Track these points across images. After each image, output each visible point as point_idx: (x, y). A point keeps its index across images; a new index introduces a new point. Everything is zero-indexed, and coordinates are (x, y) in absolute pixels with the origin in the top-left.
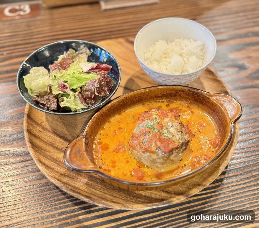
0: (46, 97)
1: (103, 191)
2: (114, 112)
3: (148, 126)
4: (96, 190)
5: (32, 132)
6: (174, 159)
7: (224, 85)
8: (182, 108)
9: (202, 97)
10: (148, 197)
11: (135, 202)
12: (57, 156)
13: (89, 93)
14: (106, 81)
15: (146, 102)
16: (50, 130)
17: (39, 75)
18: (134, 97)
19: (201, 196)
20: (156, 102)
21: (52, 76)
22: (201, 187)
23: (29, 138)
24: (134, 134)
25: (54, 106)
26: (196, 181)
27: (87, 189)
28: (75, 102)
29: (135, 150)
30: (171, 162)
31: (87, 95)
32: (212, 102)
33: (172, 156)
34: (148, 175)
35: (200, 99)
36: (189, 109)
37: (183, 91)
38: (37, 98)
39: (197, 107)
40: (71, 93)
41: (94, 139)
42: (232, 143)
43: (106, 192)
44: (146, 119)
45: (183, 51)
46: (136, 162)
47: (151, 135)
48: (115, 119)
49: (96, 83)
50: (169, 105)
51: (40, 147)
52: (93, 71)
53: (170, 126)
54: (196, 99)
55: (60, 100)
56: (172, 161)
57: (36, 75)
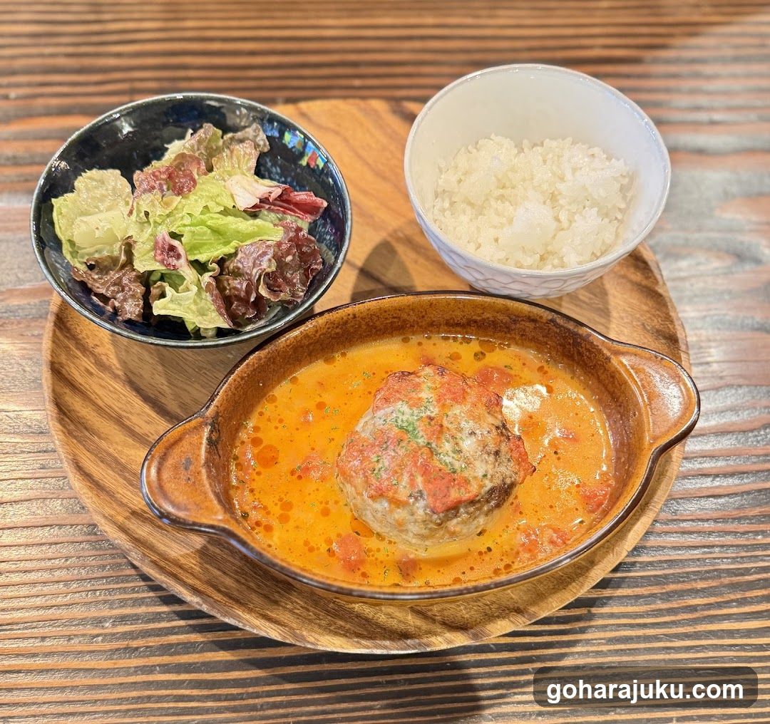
0: (113, 275)
1: (243, 581)
2: (311, 352)
3: (399, 421)
4: (225, 573)
5: (64, 372)
6: (458, 529)
7: (672, 314)
8: (523, 371)
9: (588, 350)
10: (367, 620)
11: (327, 628)
12: (128, 456)
13: (242, 285)
14: (302, 253)
15: (413, 335)
16: (120, 373)
17: (102, 199)
18: (378, 316)
19: (522, 638)
20: (446, 339)
21: (139, 211)
22: (523, 619)
23: (54, 391)
24: (357, 437)
25: (132, 309)
26: (514, 596)
27: (201, 568)
28: (198, 301)
29: (351, 484)
30: (447, 536)
31: (235, 288)
32: (613, 372)
33: (455, 521)
34: (376, 559)
35: (580, 354)
36: (541, 378)
37: (534, 321)
38: (89, 272)
39: (568, 377)
40: (189, 274)
41: (239, 427)
42: (647, 504)
43: (252, 584)
44: (399, 399)
45: (561, 186)
46: (349, 515)
47: (401, 452)
48: (312, 373)
49: (266, 258)
50: (485, 355)
51: (83, 420)
52: (267, 206)
53: (467, 431)
54: (569, 351)
55: (154, 291)
56: (453, 534)
57: (93, 198)
